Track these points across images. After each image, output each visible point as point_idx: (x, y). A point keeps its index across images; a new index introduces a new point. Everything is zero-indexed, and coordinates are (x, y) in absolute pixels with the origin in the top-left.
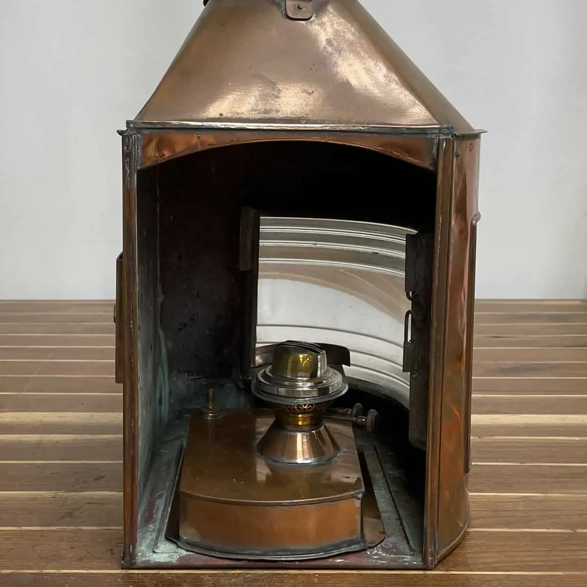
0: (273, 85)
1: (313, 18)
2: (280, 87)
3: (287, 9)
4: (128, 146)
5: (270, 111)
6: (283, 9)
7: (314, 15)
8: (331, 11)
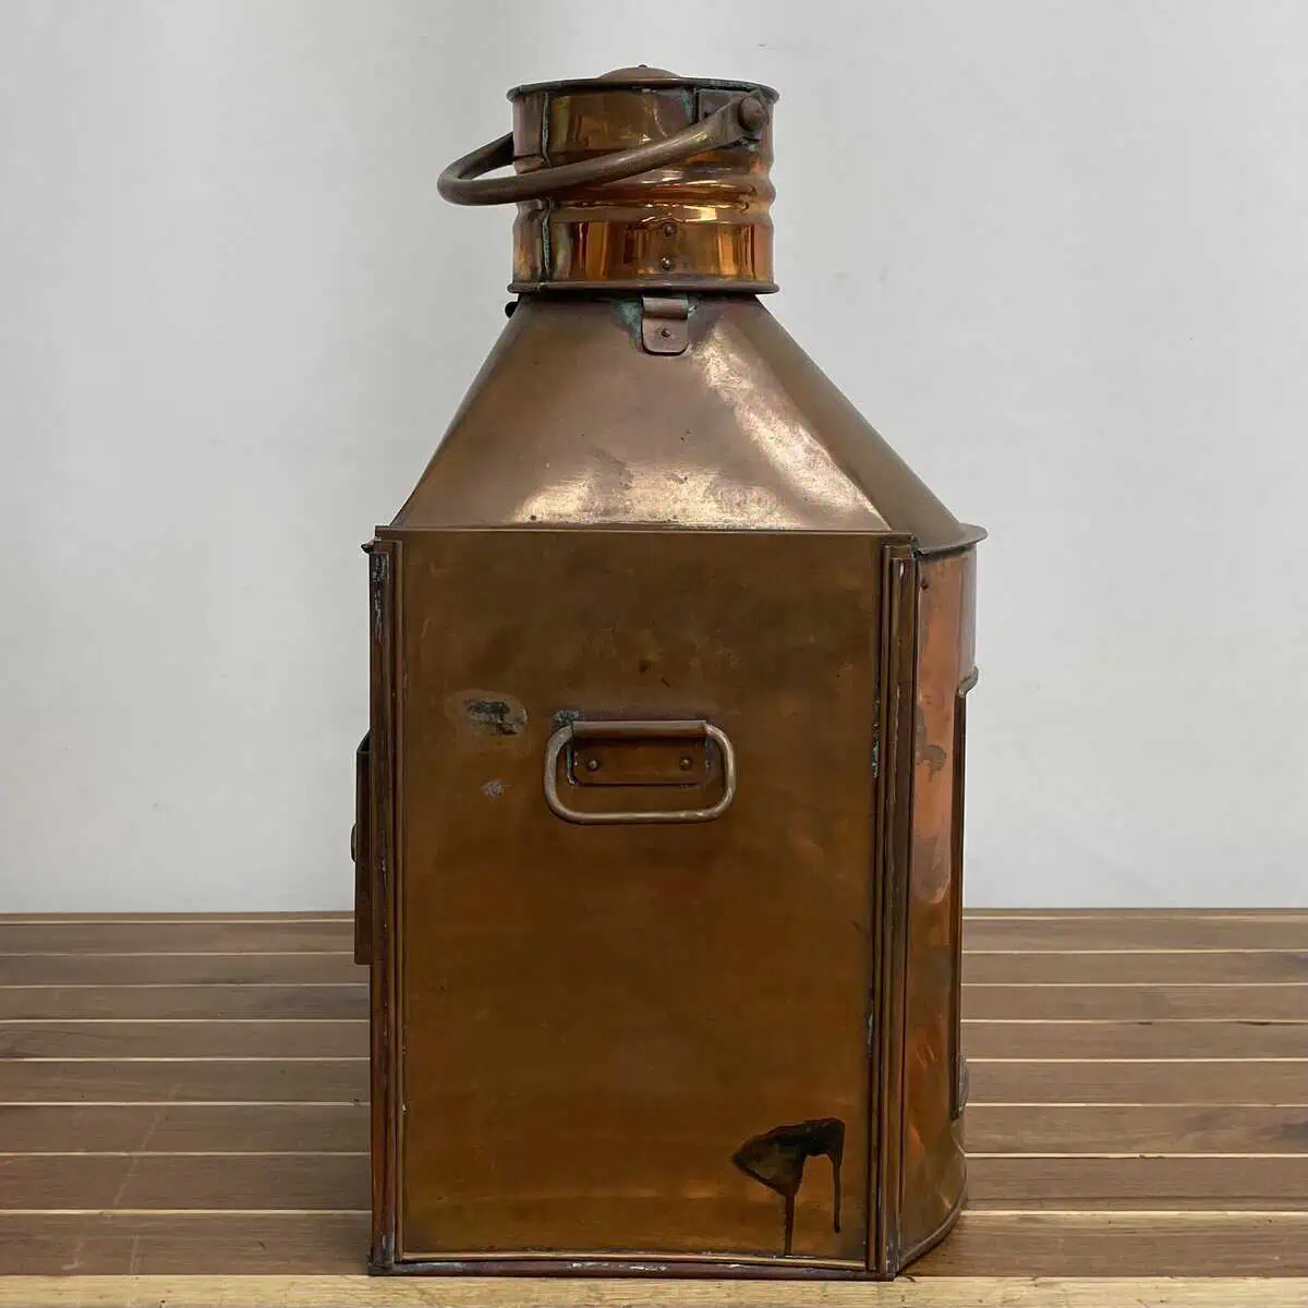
0: (619, 467)
1: (689, 350)
2: (631, 469)
3: (645, 337)
4: (379, 573)
5: (616, 510)
6: (638, 335)
7: (690, 346)
8: (719, 338)
